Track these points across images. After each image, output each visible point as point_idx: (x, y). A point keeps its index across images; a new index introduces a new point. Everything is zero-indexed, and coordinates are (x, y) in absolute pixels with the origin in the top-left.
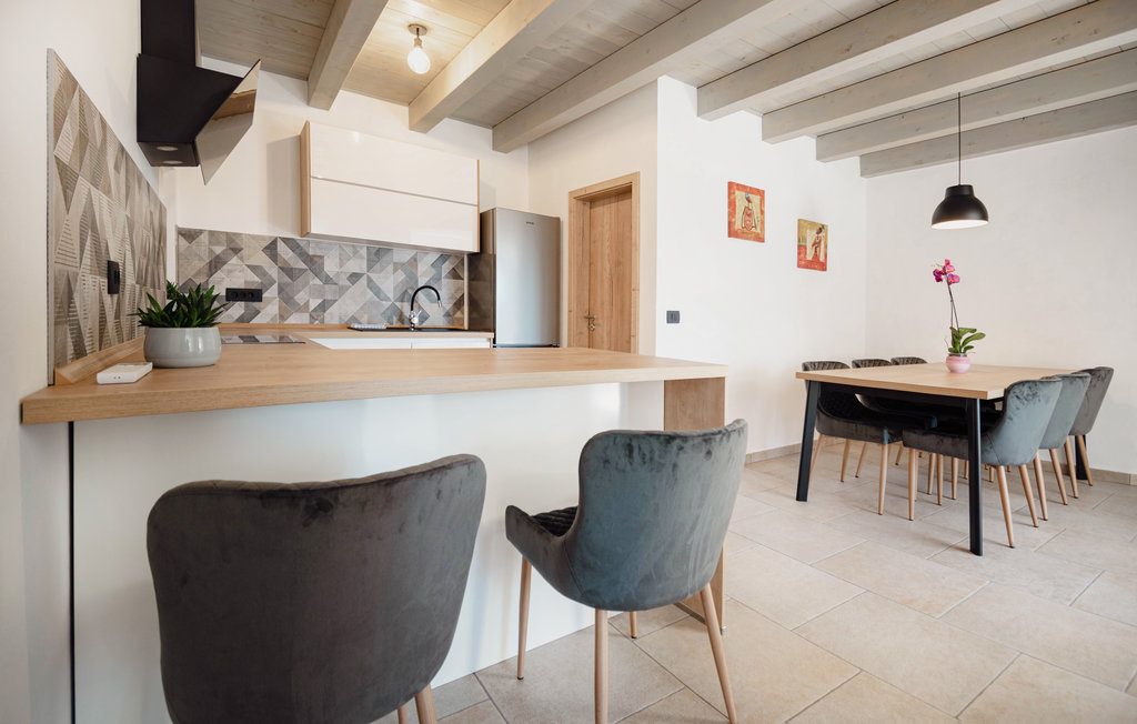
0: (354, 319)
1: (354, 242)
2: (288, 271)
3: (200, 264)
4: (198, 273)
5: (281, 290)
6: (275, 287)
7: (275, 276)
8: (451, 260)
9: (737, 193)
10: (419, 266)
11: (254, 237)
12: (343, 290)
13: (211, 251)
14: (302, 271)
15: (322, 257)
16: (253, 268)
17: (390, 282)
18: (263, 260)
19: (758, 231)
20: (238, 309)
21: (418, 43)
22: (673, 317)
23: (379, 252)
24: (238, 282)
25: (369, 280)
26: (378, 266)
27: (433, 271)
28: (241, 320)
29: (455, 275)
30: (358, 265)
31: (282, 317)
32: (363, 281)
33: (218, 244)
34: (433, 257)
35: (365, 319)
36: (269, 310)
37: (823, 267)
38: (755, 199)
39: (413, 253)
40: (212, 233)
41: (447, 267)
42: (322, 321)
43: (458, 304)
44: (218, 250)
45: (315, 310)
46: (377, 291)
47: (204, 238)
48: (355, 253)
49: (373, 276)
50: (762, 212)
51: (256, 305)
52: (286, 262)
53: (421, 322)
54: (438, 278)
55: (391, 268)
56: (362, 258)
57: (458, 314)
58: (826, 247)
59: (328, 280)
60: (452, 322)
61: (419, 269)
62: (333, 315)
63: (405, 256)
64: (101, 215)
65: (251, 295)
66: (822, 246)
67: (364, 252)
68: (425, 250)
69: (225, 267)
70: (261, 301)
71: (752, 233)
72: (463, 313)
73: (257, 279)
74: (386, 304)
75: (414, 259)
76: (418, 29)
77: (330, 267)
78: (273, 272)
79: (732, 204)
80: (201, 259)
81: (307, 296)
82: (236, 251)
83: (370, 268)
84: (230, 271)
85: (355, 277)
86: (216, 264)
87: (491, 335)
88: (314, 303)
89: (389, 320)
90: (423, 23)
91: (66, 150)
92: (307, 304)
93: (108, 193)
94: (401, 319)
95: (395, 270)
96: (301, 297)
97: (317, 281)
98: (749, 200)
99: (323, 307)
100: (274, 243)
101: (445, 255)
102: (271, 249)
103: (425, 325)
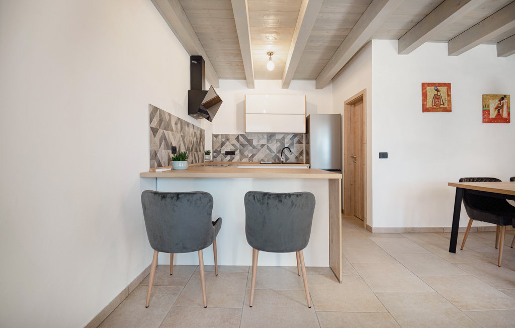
0: (262, 160)
1: (262, 134)
2: (242, 145)
3: (219, 145)
4: (219, 147)
5: (240, 151)
6: (238, 150)
7: (239, 147)
8: (298, 136)
9: (428, 88)
10: (285, 140)
11: (233, 135)
12: (259, 150)
13: (222, 140)
14: (246, 145)
15: (252, 140)
16: (232, 145)
17: (275, 147)
18: (235, 142)
19: (446, 106)
20: (229, 157)
21: (270, 59)
22: (383, 155)
23: (271, 136)
24: (229, 150)
25: (268, 146)
26: (270, 141)
27: (291, 142)
28: (229, 161)
29: (300, 142)
30: (264, 141)
31: (241, 160)
32: (266, 147)
33: (223, 138)
34: (291, 136)
35: (266, 160)
36: (237, 157)
37: (507, 120)
38: (443, 90)
39: (283, 135)
40: (222, 135)
41: (296, 139)
42: (252, 161)
43: (301, 153)
44: (223, 140)
45: (250, 157)
46: (270, 150)
47: (220, 137)
48: (263, 137)
49: (269, 145)
50: (449, 95)
51: (233, 156)
52: (241, 142)
53: (286, 161)
54: (292, 144)
55: (275, 141)
56: (265, 138)
57: (301, 157)
58: (509, 108)
59: (254, 147)
60: (297, 161)
61: (285, 141)
62: (255, 159)
63: (280, 137)
64: (169, 137)
65: (231, 153)
66: (505, 108)
67: (266, 137)
68: (288, 134)
69: (225, 145)
70: (234, 155)
71: (441, 108)
72: (303, 157)
73: (234, 148)
74: (274, 154)
75: (284, 137)
76: (270, 54)
77: (255, 143)
78: (238, 145)
79: (425, 95)
80: (219, 143)
81: (248, 153)
82: (228, 140)
83: (268, 142)
84: (226, 146)
85: (263, 146)
86: (223, 144)
87: (309, 165)
88: (250, 155)
89: (275, 160)
90: (271, 51)
91: (154, 124)
92: (248, 155)
93: (172, 130)
94: (279, 159)
95: (276, 142)
96: (246, 153)
97: (251, 148)
98: (437, 90)
99: (253, 156)
100: (238, 136)
101: (295, 135)
102: (237, 138)
103: (287, 162)
